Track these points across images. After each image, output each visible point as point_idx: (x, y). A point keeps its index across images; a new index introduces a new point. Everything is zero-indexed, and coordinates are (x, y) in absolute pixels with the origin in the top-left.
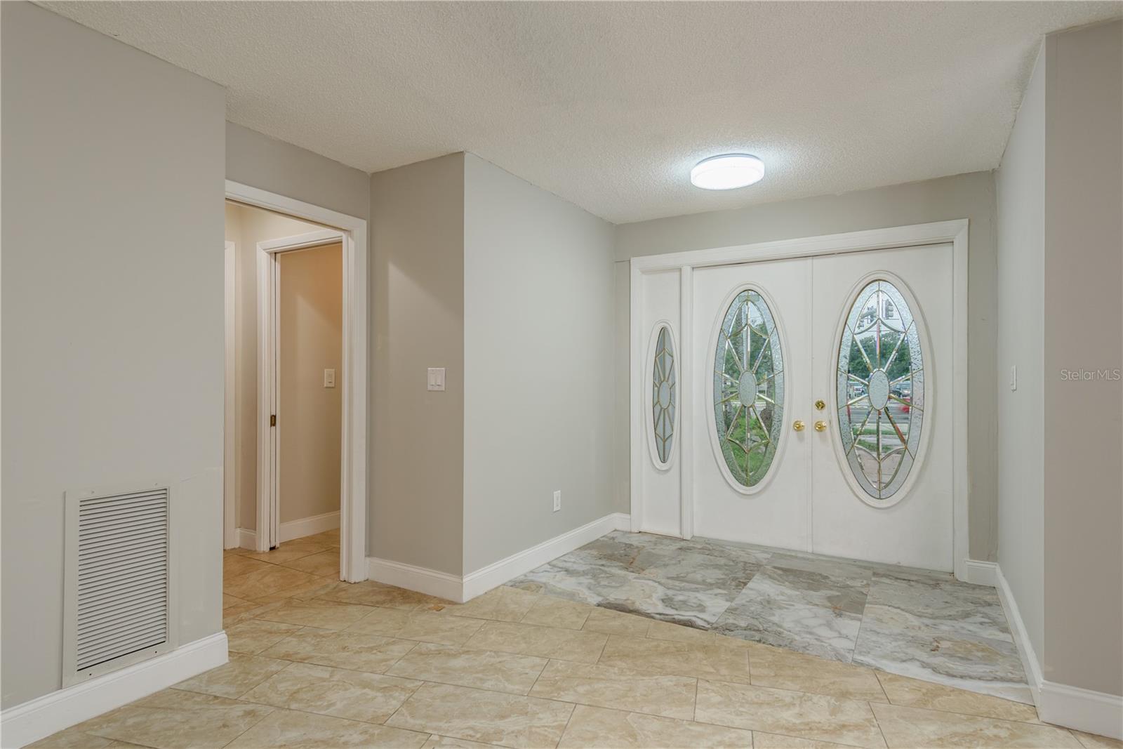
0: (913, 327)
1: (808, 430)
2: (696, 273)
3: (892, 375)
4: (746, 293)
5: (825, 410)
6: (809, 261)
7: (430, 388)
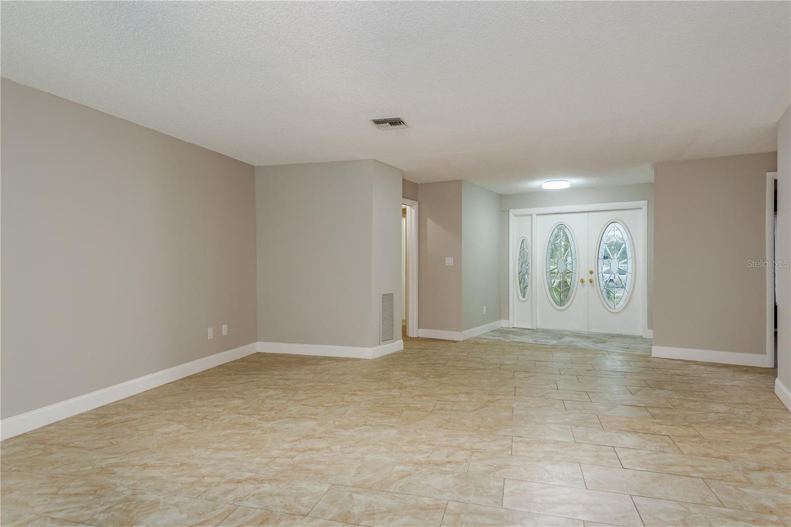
0: (628, 241)
1: (587, 282)
2: (538, 216)
3: (620, 259)
4: (560, 226)
5: (593, 274)
6: (587, 214)
7: (446, 265)
